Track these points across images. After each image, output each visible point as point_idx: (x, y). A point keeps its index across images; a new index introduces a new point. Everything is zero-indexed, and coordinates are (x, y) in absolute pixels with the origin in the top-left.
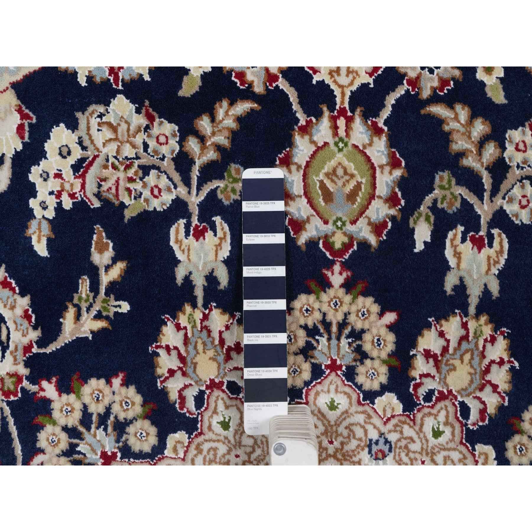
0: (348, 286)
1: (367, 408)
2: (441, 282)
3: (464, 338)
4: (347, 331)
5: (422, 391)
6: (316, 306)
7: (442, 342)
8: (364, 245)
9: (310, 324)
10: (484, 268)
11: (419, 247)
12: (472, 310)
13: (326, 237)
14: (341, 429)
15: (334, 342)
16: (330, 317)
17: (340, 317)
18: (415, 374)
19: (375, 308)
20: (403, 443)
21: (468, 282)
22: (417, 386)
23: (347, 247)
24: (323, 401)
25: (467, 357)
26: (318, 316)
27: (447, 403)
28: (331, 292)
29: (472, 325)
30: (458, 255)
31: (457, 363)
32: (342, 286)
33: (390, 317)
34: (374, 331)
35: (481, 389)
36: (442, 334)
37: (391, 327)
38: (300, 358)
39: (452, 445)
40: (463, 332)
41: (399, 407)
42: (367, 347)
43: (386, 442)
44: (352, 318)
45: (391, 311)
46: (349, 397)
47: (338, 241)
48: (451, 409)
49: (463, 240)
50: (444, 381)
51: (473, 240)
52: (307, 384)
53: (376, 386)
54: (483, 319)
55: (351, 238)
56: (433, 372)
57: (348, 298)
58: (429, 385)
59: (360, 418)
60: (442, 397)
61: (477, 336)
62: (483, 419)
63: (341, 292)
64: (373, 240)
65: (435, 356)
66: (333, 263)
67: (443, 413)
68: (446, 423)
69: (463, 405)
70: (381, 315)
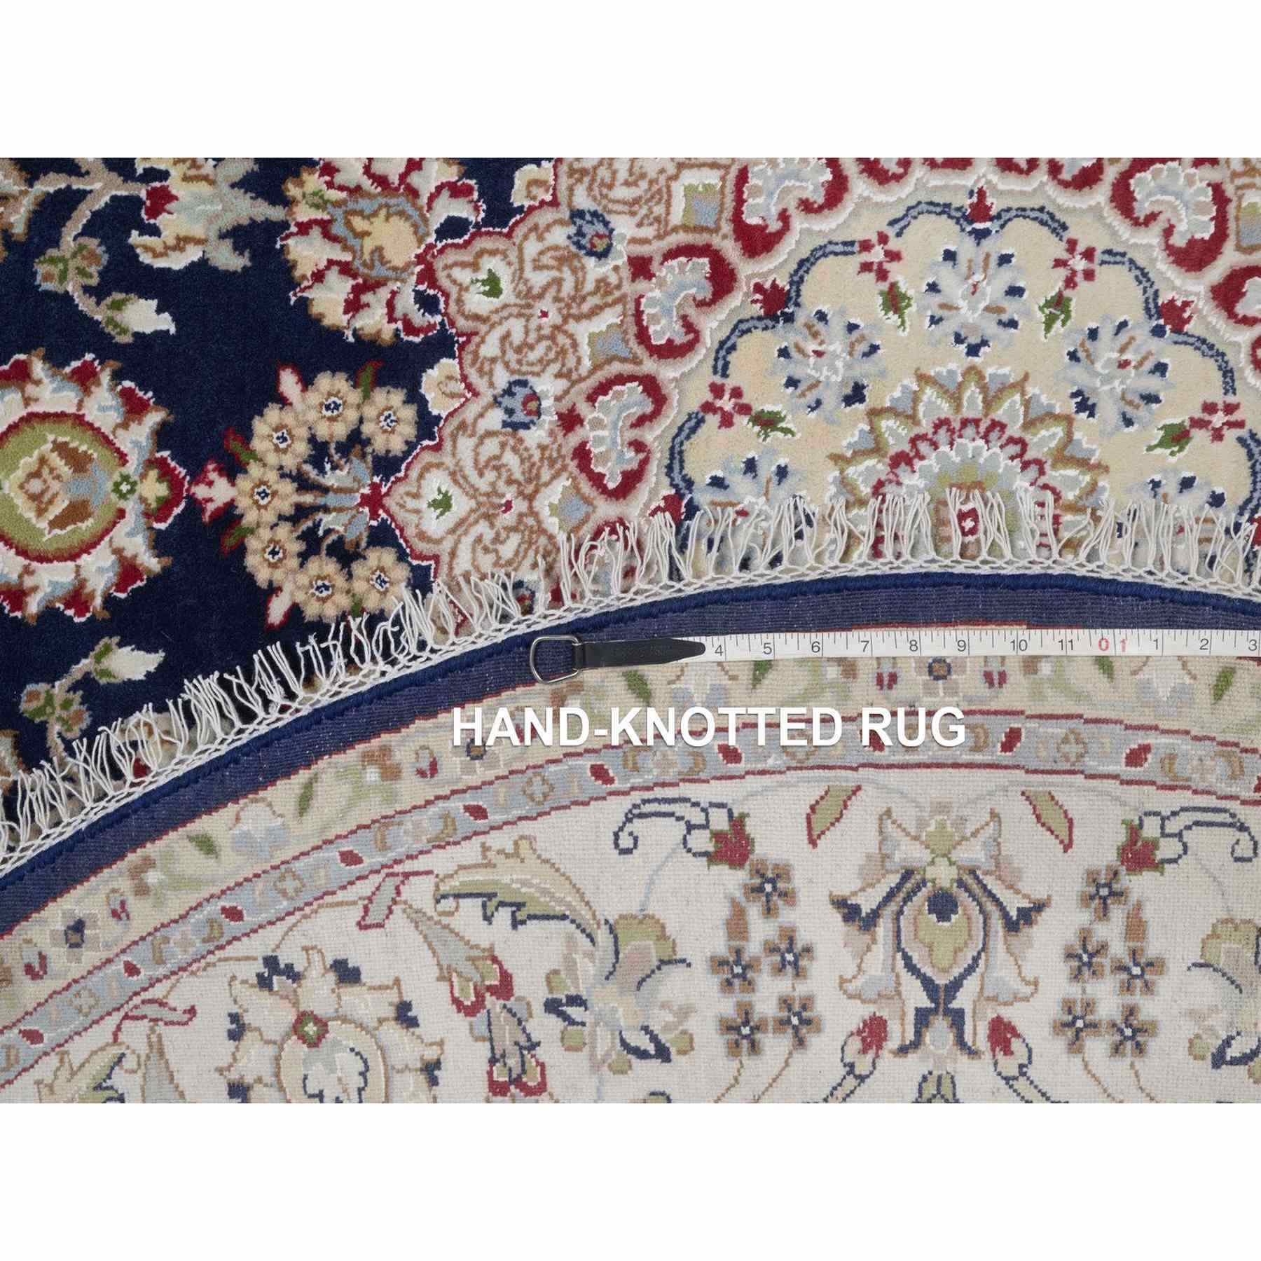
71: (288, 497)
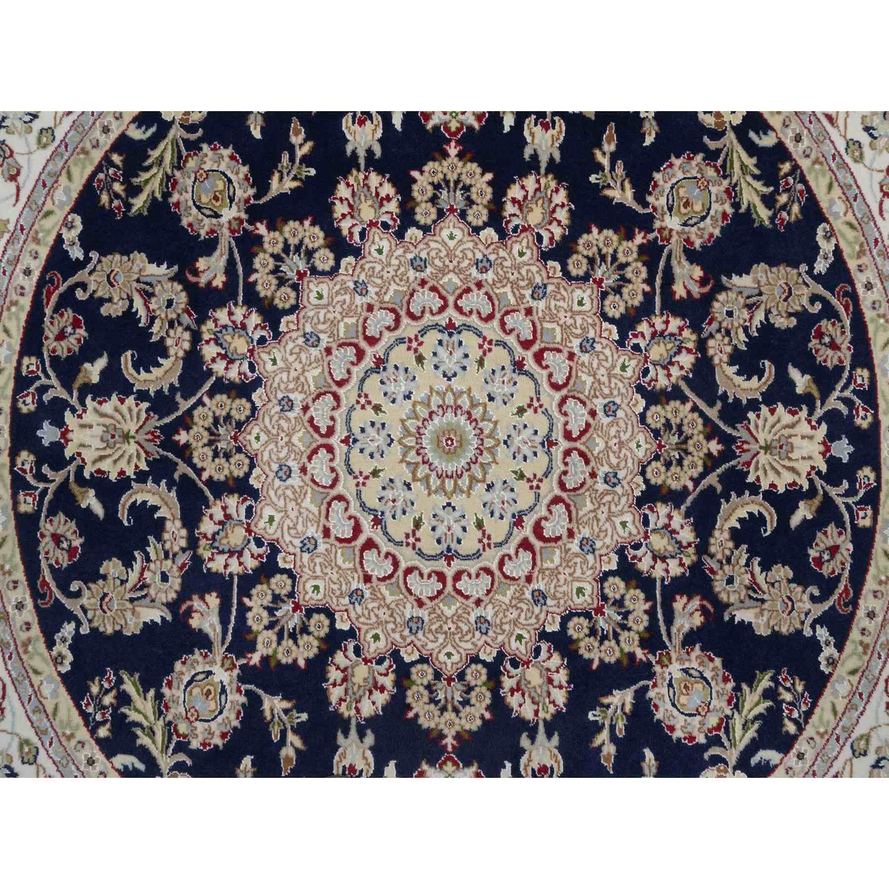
0: (460, 156)
1: (475, 238)
2: (522, 153)
3: (538, 190)
4: (460, 186)
5: (511, 226)
6: (440, 169)
7: (523, 193)
8: (470, 128)
9: (436, 181)
10: (550, 143)
11: (507, 129)
12: (543, 171)
13: (446, 123)
14: (458, 253)
15: (452, 193)
16: (449, 177)
17: (455, 177)
18: (506, 214)
19: (479, 171)
20: (499, 261)
21: (539, 152)
22: (508, 222)
23: (459, 130)
24: (445, 233)
25: (540, 202)
26: (441, 176)
27: (528, 233)
28: (449, 160)
29: (543, 181)
30: (532, 135)
31: (534, 206)
32: (457, 156)
33: (489, 176)
34: (478, 185)
35: (550, 223)
36: (523, 187)
37: (489, 183)
38: (429, 205)
39: (531, 262)
40: (537, 186)
41: (496, 237)
42: (474, 197)
43: (488, 260)
44: (463, 177)
45: (489, 171)
46: (462, 230)
47: (454, 126)
48: (530, 238)
49: (536, 125)
50: (525, 218)
51: (542, 124)
52: (434, 222)
53: (480, 223)
54: (550, 176)
55: (462, 124)
56: (518, 212)
57: (460, 164)
58: (516, 221)
59: (470, 245)
60: (524, 229)
61: (546, 188)
62: (552, 244)
63: (456, 160)
64: (476, 126)
65: (519, 202)
66: (449, 141)
67: (525, 240)
68: (528, 247)
69: (538, 234)
70: (483, 174)
71: (452, 177)
